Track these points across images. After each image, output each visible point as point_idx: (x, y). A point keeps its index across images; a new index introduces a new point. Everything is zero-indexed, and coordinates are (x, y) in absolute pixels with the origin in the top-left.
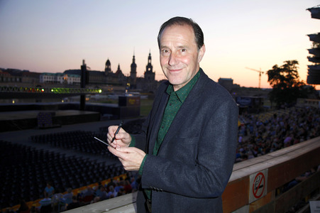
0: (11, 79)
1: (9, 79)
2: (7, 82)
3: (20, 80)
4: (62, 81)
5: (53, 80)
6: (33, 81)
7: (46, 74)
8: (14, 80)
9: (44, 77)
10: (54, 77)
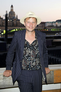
7: (48, 22)
9: (47, 24)
10: (51, 24)
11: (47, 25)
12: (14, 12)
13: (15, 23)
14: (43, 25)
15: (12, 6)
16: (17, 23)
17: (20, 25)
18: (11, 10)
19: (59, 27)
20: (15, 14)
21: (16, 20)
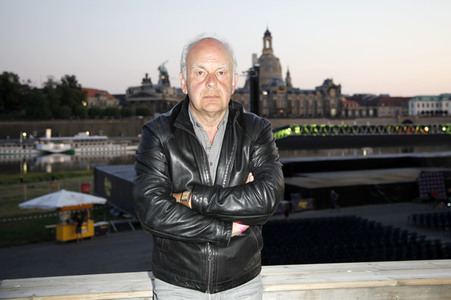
0: (361, 111)
1: (357, 113)
2: (353, 117)
3: (375, 114)
5: (435, 109)
6: (397, 113)
7: (420, 98)
8: (364, 113)
9: (416, 104)
10: (435, 103)
11: (416, 109)
12: (278, 59)
13: (281, 104)
14: (400, 109)
15: (268, 35)
16: (289, 103)
17: (302, 112)
18: (265, 49)
20: (280, 68)
21: (285, 91)
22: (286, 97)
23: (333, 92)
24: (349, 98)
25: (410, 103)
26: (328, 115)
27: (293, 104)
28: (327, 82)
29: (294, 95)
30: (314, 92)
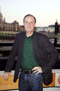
1: (23, 30)
4: (47, 31)
7: (39, 27)
10: (43, 29)
11: (38, 30)
12: (2, 14)
13: (2, 27)
16: (4, 26)
17: (8, 29)
19: (51, 33)
20: (2, 17)
21: (3, 23)
22: (3, 25)
23: (16, 24)
24: (21, 26)
25: (37, 28)
26: (15, 31)
27: (5, 27)
28: (15, 21)
29: (6, 24)
30: (11, 24)
